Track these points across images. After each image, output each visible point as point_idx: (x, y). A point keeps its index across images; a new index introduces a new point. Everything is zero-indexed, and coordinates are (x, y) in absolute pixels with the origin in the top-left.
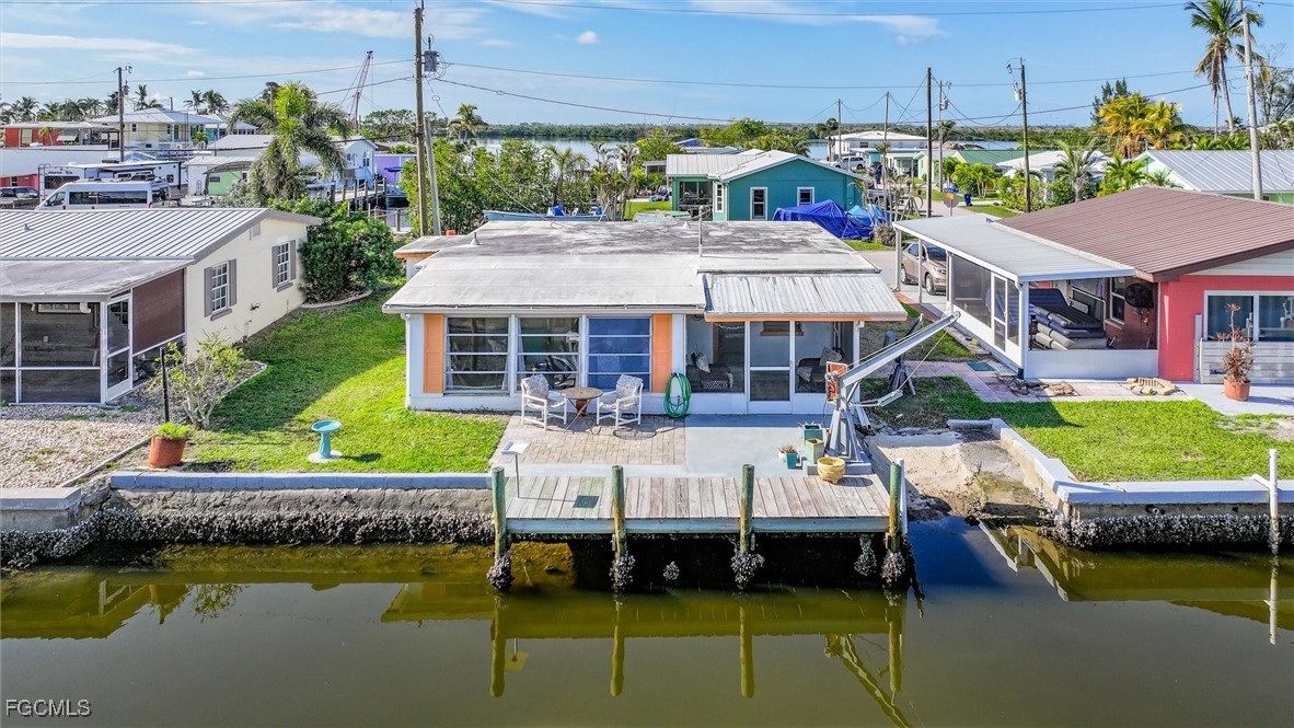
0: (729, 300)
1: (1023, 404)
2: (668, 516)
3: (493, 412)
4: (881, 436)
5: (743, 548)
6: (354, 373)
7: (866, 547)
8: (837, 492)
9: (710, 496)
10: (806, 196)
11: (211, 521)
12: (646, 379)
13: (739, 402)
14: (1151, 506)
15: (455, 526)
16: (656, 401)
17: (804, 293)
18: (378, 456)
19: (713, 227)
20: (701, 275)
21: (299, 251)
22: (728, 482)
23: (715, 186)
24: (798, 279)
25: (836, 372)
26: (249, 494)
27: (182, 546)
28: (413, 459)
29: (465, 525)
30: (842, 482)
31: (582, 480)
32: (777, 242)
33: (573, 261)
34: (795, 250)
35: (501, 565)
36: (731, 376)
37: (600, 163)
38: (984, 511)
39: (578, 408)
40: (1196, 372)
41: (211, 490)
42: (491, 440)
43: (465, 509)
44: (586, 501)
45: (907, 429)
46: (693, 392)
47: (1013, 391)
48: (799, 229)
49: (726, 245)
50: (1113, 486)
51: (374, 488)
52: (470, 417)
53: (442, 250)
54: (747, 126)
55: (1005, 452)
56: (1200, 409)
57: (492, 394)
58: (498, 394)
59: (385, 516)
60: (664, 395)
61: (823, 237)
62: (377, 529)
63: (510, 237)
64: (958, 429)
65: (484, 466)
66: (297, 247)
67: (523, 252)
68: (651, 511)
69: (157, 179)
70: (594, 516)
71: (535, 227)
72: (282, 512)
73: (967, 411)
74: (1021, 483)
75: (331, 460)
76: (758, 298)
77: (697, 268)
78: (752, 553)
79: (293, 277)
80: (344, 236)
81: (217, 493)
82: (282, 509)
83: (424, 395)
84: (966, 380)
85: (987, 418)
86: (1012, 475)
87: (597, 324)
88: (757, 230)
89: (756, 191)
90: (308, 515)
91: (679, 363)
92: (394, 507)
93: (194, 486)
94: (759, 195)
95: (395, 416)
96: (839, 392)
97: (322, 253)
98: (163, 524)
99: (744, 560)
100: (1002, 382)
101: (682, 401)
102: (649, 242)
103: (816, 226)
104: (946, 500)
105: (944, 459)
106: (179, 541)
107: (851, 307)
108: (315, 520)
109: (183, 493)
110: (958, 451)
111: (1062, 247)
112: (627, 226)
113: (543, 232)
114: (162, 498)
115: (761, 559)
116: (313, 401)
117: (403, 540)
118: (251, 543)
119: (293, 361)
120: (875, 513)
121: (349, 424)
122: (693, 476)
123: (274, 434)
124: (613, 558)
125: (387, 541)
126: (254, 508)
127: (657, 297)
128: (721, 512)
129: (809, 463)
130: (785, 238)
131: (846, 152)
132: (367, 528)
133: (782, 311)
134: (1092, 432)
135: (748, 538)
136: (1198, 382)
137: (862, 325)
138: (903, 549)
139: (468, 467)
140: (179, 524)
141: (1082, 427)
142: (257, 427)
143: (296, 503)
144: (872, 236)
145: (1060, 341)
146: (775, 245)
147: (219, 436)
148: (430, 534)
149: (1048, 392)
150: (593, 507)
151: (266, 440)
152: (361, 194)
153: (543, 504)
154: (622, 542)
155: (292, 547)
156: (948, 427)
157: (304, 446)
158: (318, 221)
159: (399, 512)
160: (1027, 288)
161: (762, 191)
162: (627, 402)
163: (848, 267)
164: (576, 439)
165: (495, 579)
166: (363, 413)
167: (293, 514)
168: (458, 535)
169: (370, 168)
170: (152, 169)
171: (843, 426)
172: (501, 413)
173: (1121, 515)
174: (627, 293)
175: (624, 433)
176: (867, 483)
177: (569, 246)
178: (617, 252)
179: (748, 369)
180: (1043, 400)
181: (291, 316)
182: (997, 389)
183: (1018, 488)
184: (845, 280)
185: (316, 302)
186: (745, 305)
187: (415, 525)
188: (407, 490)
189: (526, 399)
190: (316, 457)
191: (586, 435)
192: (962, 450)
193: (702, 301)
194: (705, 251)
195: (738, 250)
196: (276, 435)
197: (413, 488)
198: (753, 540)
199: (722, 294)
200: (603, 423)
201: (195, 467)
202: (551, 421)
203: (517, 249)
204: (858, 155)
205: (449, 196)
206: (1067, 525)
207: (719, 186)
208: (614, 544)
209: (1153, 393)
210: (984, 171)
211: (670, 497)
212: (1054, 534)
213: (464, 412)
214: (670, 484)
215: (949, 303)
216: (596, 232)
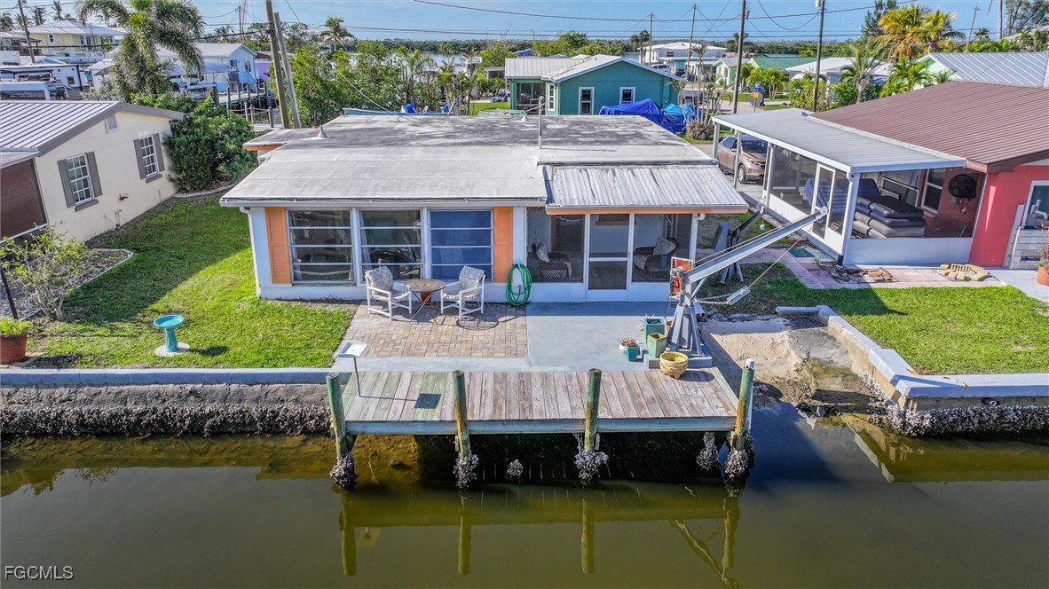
0: (569, 195)
1: (846, 291)
2: (512, 417)
3: (341, 301)
4: (713, 322)
5: (587, 448)
6: (214, 261)
7: (709, 444)
8: (680, 388)
9: (553, 393)
10: (627, 96)
11: (59, 415)
12: (488, 271)
13: (578, 290)
14: (989, 399)
15: (301, 418)
16: (498, 291)
17: (644, 185)
18: (223, 350)
19: (550, 121)
20: (541, 167)
21: (164, 144)
22: (570, 377)
23: (548, 87)
24: (637, 171)
25: (681, 268)
26: (94, 390)
27: (33, 439)
28: (259, 352)
29: (312, 418)
30: (684, 376)
31: (426, 376)
32: (612, 134)
33: (415, 153)
34: (631, 142)
35: (344, 466)
36: (569, 265)
37: (446, 64)
38: (814, 397)
39: (423, 298)
40: (1007, 258)
41: (56, 386)
42: (336, 333)
43: (310, 403)
44: (428, 401)
45: (737, 315)
46: (533, 281)
47: (834, 278)
48: (630, 122)
49: (562, 138)
50: (953, 380)
51: (218, 383)
52: (318, 307)
53: (290, 142)
54: (572, 37)
55: (832, 338)
56: (1017, 296)
57: (340, 284)
58: (345, 285)
59: (231, 410)
60: (505, 284)
61: (655, 130)
62: (224, 421)
63: (357, 130)
64: (786, 315)
65: (329, 362)
66: (161, 141)
67: (367, 145)
68: (494, 412)
69: (52, 80)
70: (436, 418)
71: (383, 120)
72: (129, 406)
73: (794, 297)
74: (848, 369)
75: (177, 354)
76: (599, 191)
77: (537, 159)
78: (596, 451)
79: (162, 169)
80: (206, 128)
81: (62, 389)
82: (129, 403)
83: (274, 285)
84: (789, 267)
85: (813, 305)
86: (840, 362)
87: (438, 216)
88: (591, 123)
89: (583, 91)
90: (155, 409)
91: (520, 253)
92: (240, 401)
93: (39, 383)
94: (586, 95)
95: (246, 306)
96: (684, 288)
97: (186, 147)
98: (11, 419)
99: (588, 458)
100: (823, 268)
101: (523, 290)
102: (490, 136)
103: (645, 119)
104: (777, 386)
105: (774, 345)
106: (29, 435)
107: (692, 200)
108: (162, 414)
109: (27, 390)
110: (787, 338)
111: (883, 138)
112: (469, 120)
113: (389, 125)
114: (6, 393)
115: (605, 457)
116: (170, 290)
117: (251, 433)
118: (101, 435)
119: (158, 249)
120: (721, 412)
121: (201, 314)
122: (535, 369)
123: (126, 325)
124: (457, 457)
125: (236, 433)
126: (100, 403)
127: (498, 190)
128: (565, 411)
129: (651, 357)
130: (619, 130)
131: (655, 61)
132: (215, 422)
133: (623, 203)
134: (920, 320)
135: (593, 439)
136: (1008, 268)
137: (702, 217)
138: (747, 446)
139: (312, 361)
140: (27, 419)
141: (907, 315)
142: (111, 318)
143: (142, 397)
144: (685, 131)
145: (879, 229)
146: (611, 137)
147: (71, 327)
148: (278, 427)
149: (867, 278)
150: (435, 407)
151: (117, 332)
152: (245, 96)
153: (385, 404)
154: (465, 443)
155: (142, 440)
156: (776, 313)
157: (153, 339)
158: (179, 115)
159: (246, 406)
160: (857, 179)
161: (590, 91)
162: (470, 293)
163: (686, 158)
164: (420, 329)
165: (338, 478)
166: (215, 303)
167: (140, 408)
168: (305, 428)
169: (252, 73)
170: (50, 71)
171: (686, 321)
172: (349, 302)
173: (956, 407)
174: (468, 186)
175: (467, 323)
176: (709, 377)
177: (412, 138)
178: (458, 144)
179: (587, 260)
180: (864, 286)
181: (164, 205)
182: (819, 275)
183: (846, 374)
184: (683, 172)
185: (187, 191)
186: (585, 197)
187: (262, 418)
188: (251, 385)
189: (371, 290)
190: (163, 351)
191: (430, 326)
192: (791, 337)
193: (543, 193)
194: (544, 143)
195: (576, 142)
196: (128, 327)
197: (257, 383)
198: (598, 440)
199: (562, 186)
200: (447, 312)
201: (39, 362)
202: (396, 311)
203: (361, 141)
204: (665, 63)
205: (313, 95)
206: (902, 415)
207: (552, 87)
208: (457, 445)
209: (967, 279)
210: (776, 74)
211: (514, 395)
212: (884, 421)
213: (313, 301)
214: (513, 379)
215: (765, 193)
216: (439, 126)
